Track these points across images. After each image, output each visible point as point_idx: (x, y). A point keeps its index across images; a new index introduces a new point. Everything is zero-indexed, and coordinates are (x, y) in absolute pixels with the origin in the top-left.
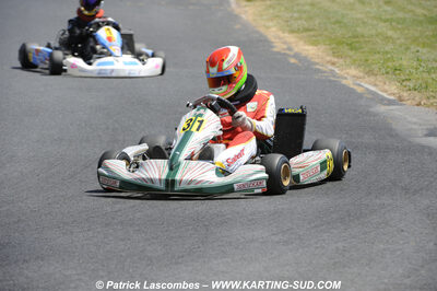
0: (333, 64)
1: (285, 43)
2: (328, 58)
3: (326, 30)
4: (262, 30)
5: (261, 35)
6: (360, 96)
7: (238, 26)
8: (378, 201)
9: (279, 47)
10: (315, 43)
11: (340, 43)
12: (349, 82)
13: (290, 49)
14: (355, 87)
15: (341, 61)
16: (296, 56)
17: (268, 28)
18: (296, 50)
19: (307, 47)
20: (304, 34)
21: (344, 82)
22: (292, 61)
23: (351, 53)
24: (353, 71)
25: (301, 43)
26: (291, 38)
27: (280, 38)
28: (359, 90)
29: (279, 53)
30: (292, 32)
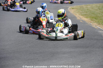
0: (91, 22)
1: (80, 18)
2: (90, 21)
3: (90, 15)
4: (75, 15)
5: (74, 16)
6: (96, 29)
7: (69, 14)
8: (95, 50)
9: (78, 18)
10: (87, 18)
11: (93, 18)
12: (94, 26)
13: (81, 19)
14: (95, 27)
15: (93, 22)
16: (82, 20)
17: (76, 14)
18: (82, 19)
19: (85, 19)
20: (85, 16)
21: (93, 26)
22: (81, 21)
23: (95, 20)
24: (95, 24)
25: (84, 18)
26: (81, 17)
27: (79, 17)
28: (96, 28)
29: (78, 20)
30: (82, 15)
